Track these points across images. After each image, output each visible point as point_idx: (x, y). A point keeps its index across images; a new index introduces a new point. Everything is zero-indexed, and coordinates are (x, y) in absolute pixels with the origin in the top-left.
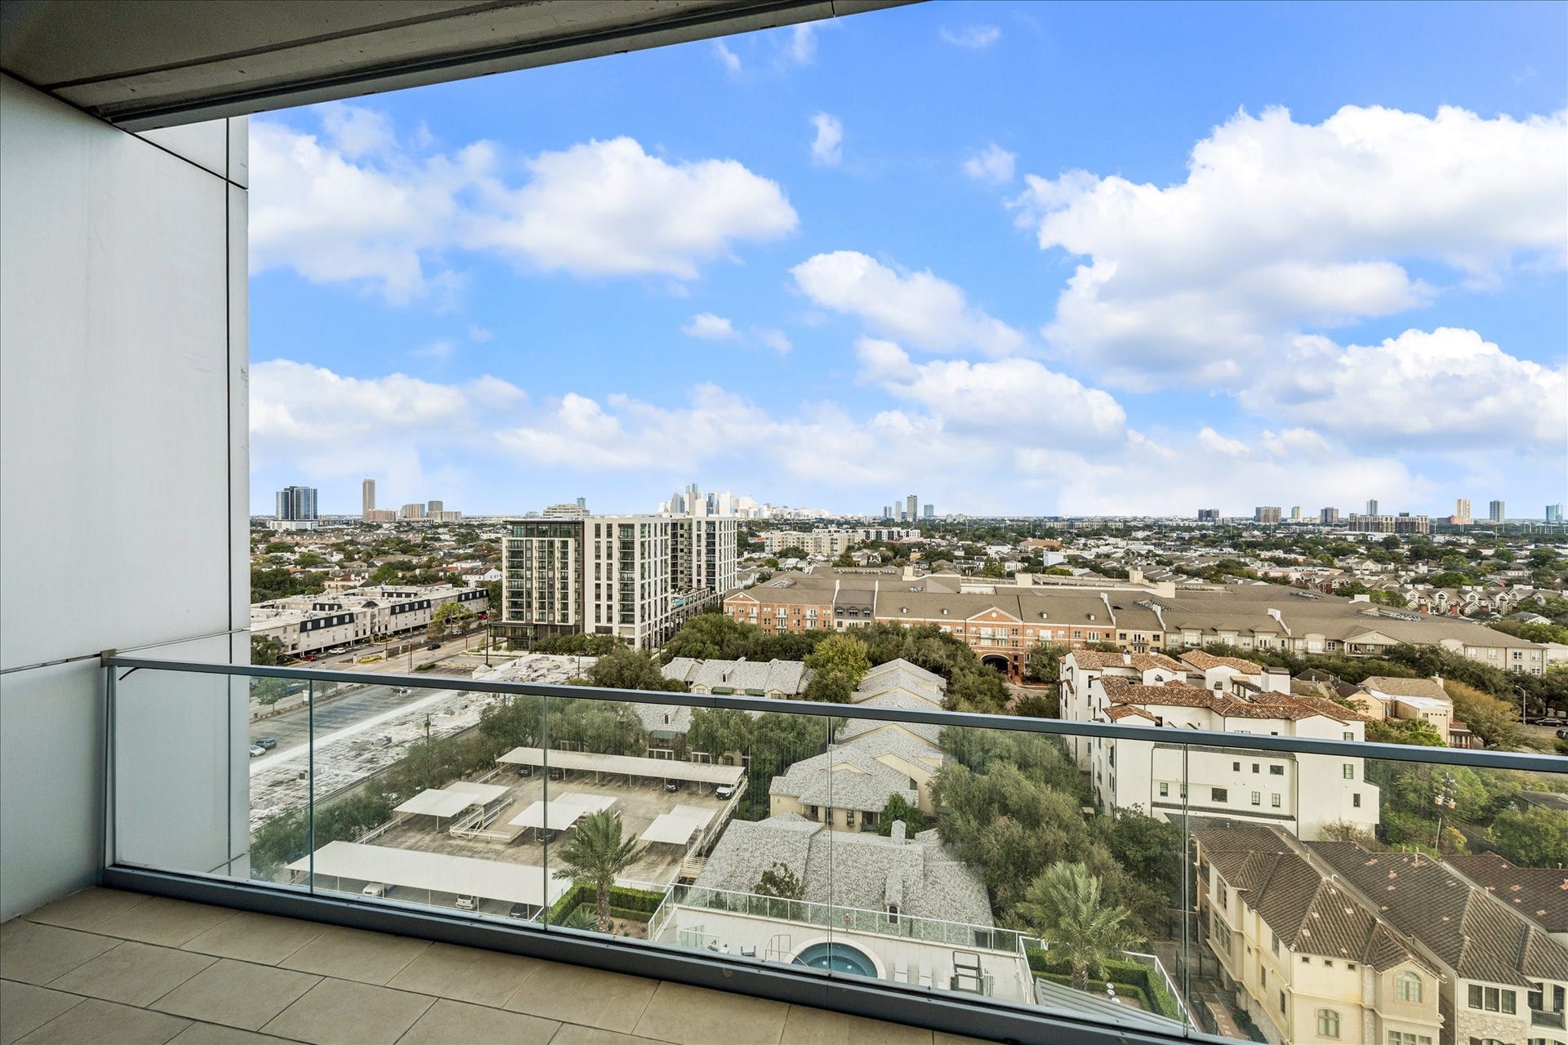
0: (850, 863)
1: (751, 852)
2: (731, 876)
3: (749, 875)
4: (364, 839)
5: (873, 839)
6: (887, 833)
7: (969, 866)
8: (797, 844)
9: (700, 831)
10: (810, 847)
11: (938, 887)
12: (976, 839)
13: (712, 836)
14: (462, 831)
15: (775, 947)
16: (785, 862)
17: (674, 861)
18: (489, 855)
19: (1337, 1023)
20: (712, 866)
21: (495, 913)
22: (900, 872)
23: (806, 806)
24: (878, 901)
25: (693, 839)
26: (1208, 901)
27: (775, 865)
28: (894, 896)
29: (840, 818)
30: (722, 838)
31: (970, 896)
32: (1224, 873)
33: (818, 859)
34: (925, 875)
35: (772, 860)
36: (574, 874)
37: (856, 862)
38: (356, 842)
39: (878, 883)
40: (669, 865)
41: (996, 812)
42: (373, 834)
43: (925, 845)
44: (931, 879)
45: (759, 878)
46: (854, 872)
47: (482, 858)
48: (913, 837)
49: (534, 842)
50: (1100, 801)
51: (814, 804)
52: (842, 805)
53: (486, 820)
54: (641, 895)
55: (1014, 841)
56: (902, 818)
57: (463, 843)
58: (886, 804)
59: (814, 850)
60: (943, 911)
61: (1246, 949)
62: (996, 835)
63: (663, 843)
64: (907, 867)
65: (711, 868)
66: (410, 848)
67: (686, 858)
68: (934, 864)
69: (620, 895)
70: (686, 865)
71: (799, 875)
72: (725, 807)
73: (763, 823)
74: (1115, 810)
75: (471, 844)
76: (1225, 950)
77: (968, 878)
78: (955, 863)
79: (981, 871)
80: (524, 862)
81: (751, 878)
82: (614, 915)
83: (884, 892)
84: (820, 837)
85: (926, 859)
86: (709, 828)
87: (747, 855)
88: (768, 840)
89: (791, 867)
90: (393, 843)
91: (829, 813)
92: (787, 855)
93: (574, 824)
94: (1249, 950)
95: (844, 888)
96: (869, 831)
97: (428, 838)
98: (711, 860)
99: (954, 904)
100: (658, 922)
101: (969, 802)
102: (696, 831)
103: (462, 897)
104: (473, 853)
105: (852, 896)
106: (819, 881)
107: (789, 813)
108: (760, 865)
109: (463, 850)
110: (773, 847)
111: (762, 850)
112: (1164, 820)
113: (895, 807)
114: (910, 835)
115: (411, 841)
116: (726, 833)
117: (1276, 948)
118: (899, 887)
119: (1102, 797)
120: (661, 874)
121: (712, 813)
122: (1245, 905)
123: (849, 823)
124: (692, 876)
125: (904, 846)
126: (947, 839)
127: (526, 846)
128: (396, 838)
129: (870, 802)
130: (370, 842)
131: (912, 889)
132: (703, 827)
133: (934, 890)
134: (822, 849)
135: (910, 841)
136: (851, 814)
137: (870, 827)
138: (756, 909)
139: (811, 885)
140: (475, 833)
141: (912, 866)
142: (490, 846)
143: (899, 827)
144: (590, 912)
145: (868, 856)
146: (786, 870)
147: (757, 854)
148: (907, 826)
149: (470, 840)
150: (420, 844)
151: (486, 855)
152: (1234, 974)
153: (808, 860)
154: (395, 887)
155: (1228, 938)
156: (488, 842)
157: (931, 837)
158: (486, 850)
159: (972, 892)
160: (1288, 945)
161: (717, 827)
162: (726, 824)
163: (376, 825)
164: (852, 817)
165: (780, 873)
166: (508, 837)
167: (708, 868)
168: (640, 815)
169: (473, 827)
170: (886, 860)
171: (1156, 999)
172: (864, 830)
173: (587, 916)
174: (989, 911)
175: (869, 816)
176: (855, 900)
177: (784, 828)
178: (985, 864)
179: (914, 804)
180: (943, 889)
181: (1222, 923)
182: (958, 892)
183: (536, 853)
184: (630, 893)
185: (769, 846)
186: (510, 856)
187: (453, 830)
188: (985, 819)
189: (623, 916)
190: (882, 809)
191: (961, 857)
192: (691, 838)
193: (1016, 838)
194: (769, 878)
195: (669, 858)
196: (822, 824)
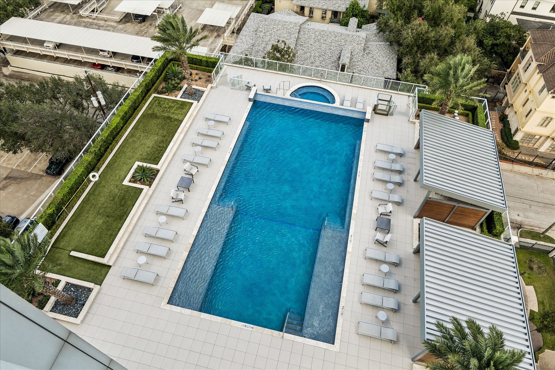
0: (322, 41)
1: (264, 33)
2: (253, 46)
3: (263, 45)
4: (30, 16)
5: (336, 28)
6: (346, 24)
7: (391, 45)
8: (292, 29)
9: (232, 19)
10: (299, 31)
11: (370, 55)
12: (399, 31)
13: (239, 22)
14: (87, 13)
15: (282, 87)
16: (284, 39)
17: (219, 36)
18: (109, 28)
19: (550, 122)
20: (241, 39)
21: (123, 59)
22: (350, 47)
23: (298, 6)
24: (335, 62)
25: (229, 23)
26: (518, 67)
27: (278, 42)
28: (345, 60)
29: (318, 14)
30: (246, 24)
31: (387, 61)
32: (535, 55)
33: (303, 37)
34: (364, 49)
35: (276, 37)
36: (164, 49)
37: (326, 41)
38: (26, 18)
39: (337, 53)
40: (216, 37)
41: (415, 15)
42: (34, 13)
43: (367, 32)
44: (367, 51)
45: (269, 48)
46: (324, 46)
47: (105, 30)
48: (360, 28)
49: (132, 21)
50: (480, 9)
51: (303, 5)
52: (320, 7)
53: (100, 7)
54: (205, 59)
55: (421, 33)
56: (355, 16)
57: (91, 20)
58: (348, 6)
59: (302, 33)
60: (370, 67)
61: (525, 90)
62: (412, 30)
63: (211, 26)
64: (355, 44)
65: (241, 41)
66: (60, 23)
67: (226, 34)
68: (371, 43)
69: (193, 59)
70: (226, 38)
71: (292, 46)
72: (247, 5)
73: (271, 15)
74: (487, 15)
75: (95, 21)
76: (512, 90)
77: (388, 51)
78: (383, 43)
79: (396, 48)
80: (130, 33)
81: (264, 47)
82: (192, 68)
83: (340, 57)
84: (306, 26)
85: (367, 40)
86: (238, 17)
87: (262, 34)
88: (274, 26)
89: (287, 42)
90: (47, 19)
91: (311, 11)
92: (286, 35)
93: (154, 12)
94: (526, 91)
95: (317, 55)
96: (334, 22)
97: (68, 17)
98: (240, 36)
99: (377, 64)
100: (217, 73)
101: (399, 8)
102: (230, 19)
103: (101, 51)
104: (99, 27)
105: (321, 59)
106: (303, 50)
107: (287, 10)
108: (269, 41)
109: (93, 25)
110: (277, 31)
111: (271, 32)
112: (515, 23)
113: (353, 9)
114: (359, 26)
115: (59, 19)
116: (248, 21)
117: (541, 91)
118: (349, 55)
119: (483, 7)
120: (212, 43)
121: (239, 9)
122: (538, 71)
123: (323, 18)
124: (230, 44)
125: (355, 33)
126: (381, 30)
127: (129, 24)
128: (48, 17)
129: (338, 5)
130: (35, 18)
131: (355, 56)
132: (234, 16)
133: (368, 57)
134: (306, 33)
135: (359, 30)
136: (325, 12)
137: (335, 20)
138: (270, 66)
139: (299, 52)
140: (95, 15)
141: (358, 44)
142: (107, 23)
143: (354, 21)
144: (178, 66)
145: (333, 38)
146: (285, 44)
147: (268, 34)
148: (359, 20)
149: (94, 19)
150: (65, 20)
151: (107, 28)
152: (511, 100)
153: (298, 39)
154: (61, 44)
155: (518, 85)
156: (106, 21)
157: (373, 27)
158: (106, 25)
159: (389, 58)
160: (548, 91)
161: (242, 17)
162: (248, 15)
163: (33, 7)
164: (325, 14)
165: (281, 46)
166: (117, 18)
167: (238, 40)
168: (194, 7)
169: (93, 11)
170: (343, 41)
171: (477, 117)
172: (331, 22)
173: (177, 68)
174: (396, 68)
175: (335, 14)
176: (322, 61)
177: (285, 20)
178: (400, 45)
179: (364, 7)
180: (373, 57)
181: (519, 78)
182: (381, 59)
183: (136, 28)
184: (198, 58)
185: (275, 30)
186: (122, 29)
187: (81, 12)
188: (408, 19)
189: (197, 69)
190: (344, 10)
191: (387, 40)
192: (227, 23)
193: (423, 32)
194: (275, 48)
195: (216, 34)
196: (307, 18)
